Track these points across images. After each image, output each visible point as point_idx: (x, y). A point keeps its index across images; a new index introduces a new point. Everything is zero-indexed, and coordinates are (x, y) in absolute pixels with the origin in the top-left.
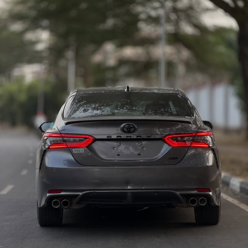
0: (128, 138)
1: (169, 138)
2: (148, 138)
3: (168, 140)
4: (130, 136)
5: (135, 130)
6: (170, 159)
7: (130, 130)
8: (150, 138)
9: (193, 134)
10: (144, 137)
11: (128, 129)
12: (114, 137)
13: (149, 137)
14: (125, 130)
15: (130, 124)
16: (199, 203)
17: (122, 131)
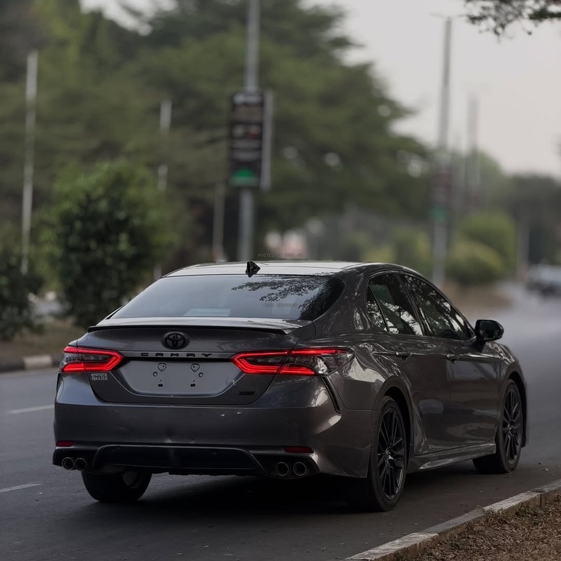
0: (173, 356)
1: (241, 358)
2: (204, 357)
3: (240, 361)
4: (177, 355)
5: (185, 344)
6: (241, 394)
7: (177, 343)
8: (209, 357)
9: (285, 351)
10: (198, 355)
11: (173, 341)
12: (152, 354)
13: (207, 356)
14: (170, 342)
15: (177, 334)
16: (293, 473)
17: (165, 346)
